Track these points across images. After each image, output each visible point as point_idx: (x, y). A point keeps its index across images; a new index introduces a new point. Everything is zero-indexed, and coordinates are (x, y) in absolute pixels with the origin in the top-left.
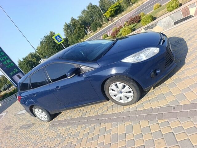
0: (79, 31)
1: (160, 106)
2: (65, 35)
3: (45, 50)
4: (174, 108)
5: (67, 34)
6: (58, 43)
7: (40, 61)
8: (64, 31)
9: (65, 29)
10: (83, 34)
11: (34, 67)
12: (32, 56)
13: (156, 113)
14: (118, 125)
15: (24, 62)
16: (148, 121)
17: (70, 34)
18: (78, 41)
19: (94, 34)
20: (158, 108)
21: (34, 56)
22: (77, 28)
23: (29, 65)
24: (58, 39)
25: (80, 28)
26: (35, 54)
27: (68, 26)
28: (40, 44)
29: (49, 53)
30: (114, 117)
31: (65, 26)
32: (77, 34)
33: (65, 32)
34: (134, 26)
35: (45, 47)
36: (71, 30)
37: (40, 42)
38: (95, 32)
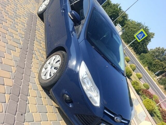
0: (159, 65)
1: (29, 104)
2: (152, 50)
3: (132, 28)
4: (22, 115)
5: (154, 52)
6: (135, 36)
7: (119, 24)
8: (156, 48)
9: (159, 49)
10: (155, 70)
11: (112, 19)
12: (125, 17)
13: (20, 96)
14: (14, 61)
15: (116, 9)
16: (11, 86)
17: (153, 55)
18: (145, 63)
19: (155, 81)
20: (27, 101)
21: (124, 18)
22: (161, 62)
23: (114, 14)
24: (140, 35)
25: (162, 66)
26: (126, 20)
27: (164, 53)
28: (138, 23)
29: (128, 33)
30: (26, 62)
31: (163, 49)
32: (154, 63)
33: (155, 50)
34: (158, 116)
35: (135, 28)
36: (158, 56)
37: (140, 23)
38: (158, 83)
